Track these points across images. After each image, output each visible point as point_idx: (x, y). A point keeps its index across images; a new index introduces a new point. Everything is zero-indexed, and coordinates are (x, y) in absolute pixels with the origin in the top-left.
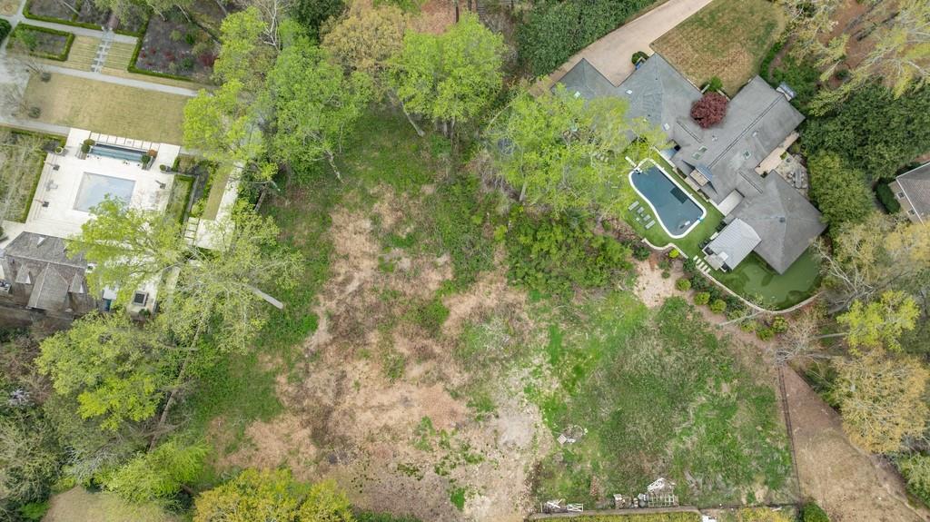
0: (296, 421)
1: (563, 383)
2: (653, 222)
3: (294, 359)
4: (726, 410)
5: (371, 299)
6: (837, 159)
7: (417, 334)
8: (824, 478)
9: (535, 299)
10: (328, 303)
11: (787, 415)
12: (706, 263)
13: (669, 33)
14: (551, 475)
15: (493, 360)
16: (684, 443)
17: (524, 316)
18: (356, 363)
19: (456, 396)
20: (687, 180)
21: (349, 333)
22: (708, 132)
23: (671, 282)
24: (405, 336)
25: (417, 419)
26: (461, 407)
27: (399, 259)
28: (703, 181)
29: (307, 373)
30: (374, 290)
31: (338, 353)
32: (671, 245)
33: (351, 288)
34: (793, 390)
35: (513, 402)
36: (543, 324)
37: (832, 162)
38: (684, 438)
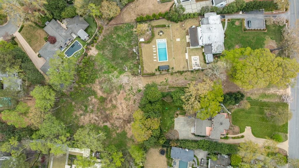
0: (126, 127)
1: (115, 70)
2: (79, 52)
3: (113, 130)
4: (118, 36)
5: (99, 114)
6: (63, 13)
7: (106, 103)
8: (131, 17)
9: (97, 77)
10: (101, 123)
11: (119, 24)
12: (88, 40)
13: (33, 49)
14: (134, 72)
15: (111, 86)
16: (126, 45)
17: (101, 79)
18: (113, 115)
19: (119, 93)
20: (69, 45)
21: (107, 118)
22: (57, 40)
23: (92, 48)
24: (107, 105)
25: (124, 101)
26: (121, 92)
27: (90, 108)
28: (69, 41)
29: (116, 126)
30: (97, 113)
31: (111, 119)
32: (84, 48)
33: (97, 119)
34: (114, 23)
35: (120, 81)
36: (103, 75)
37: (63, 14)
38: (125, 45)
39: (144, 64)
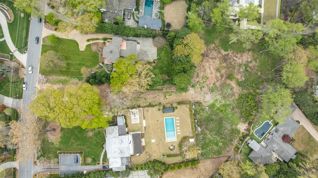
0: (205, 50)
1: (219, 108)
2: (257, 127)
3: (218, 47)
4: (217, 144)
5: (233, 63)
6: (278, 168)
7: (226, 74)
8: (204, 165)
9: (236, 100)
10: (231, 53)
11: (217, 158)
12: (248, 140)
13: (306, 129)
14: (199, 106)
15: (222, 92)
16: (209, 135)
17: (233, 98)
18: (219, 61)
19: (214, 84)
20: (268, 135)
21: (225, 59)
22: (281, 139)
23: (244, 131)
24: (225, 72)
25: (208, 76)
26: (212, 85)
27: (242, 68)
28: (269, 137)
29: (215, 51)
30: (235, 63)
31: (220, 57)
32: (252, 131)
33: (235, 58)
34: (222, 159)
35: (214, 97)
36: (231, 102)
37: (278, 167)
38: (210, 135)
39: (189, 115)
